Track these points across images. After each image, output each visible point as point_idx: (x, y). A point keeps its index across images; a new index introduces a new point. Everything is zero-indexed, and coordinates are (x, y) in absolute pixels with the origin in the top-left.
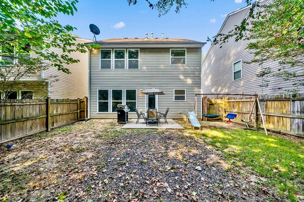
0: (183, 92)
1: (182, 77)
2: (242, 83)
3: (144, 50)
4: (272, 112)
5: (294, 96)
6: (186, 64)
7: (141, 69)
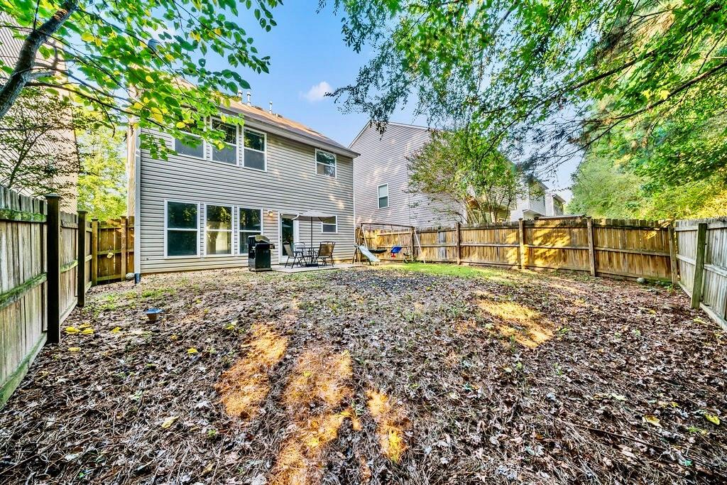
0: (332, 219)
1: (332, 198)
2: (390, 213)
3: (275, 138)
4: (425, 243)
5: (439, 228)
6: (336, 178)
7: (269, 172)
